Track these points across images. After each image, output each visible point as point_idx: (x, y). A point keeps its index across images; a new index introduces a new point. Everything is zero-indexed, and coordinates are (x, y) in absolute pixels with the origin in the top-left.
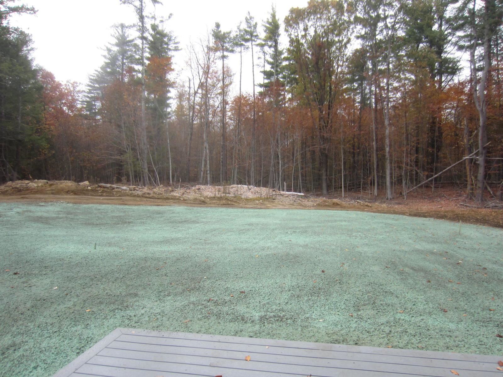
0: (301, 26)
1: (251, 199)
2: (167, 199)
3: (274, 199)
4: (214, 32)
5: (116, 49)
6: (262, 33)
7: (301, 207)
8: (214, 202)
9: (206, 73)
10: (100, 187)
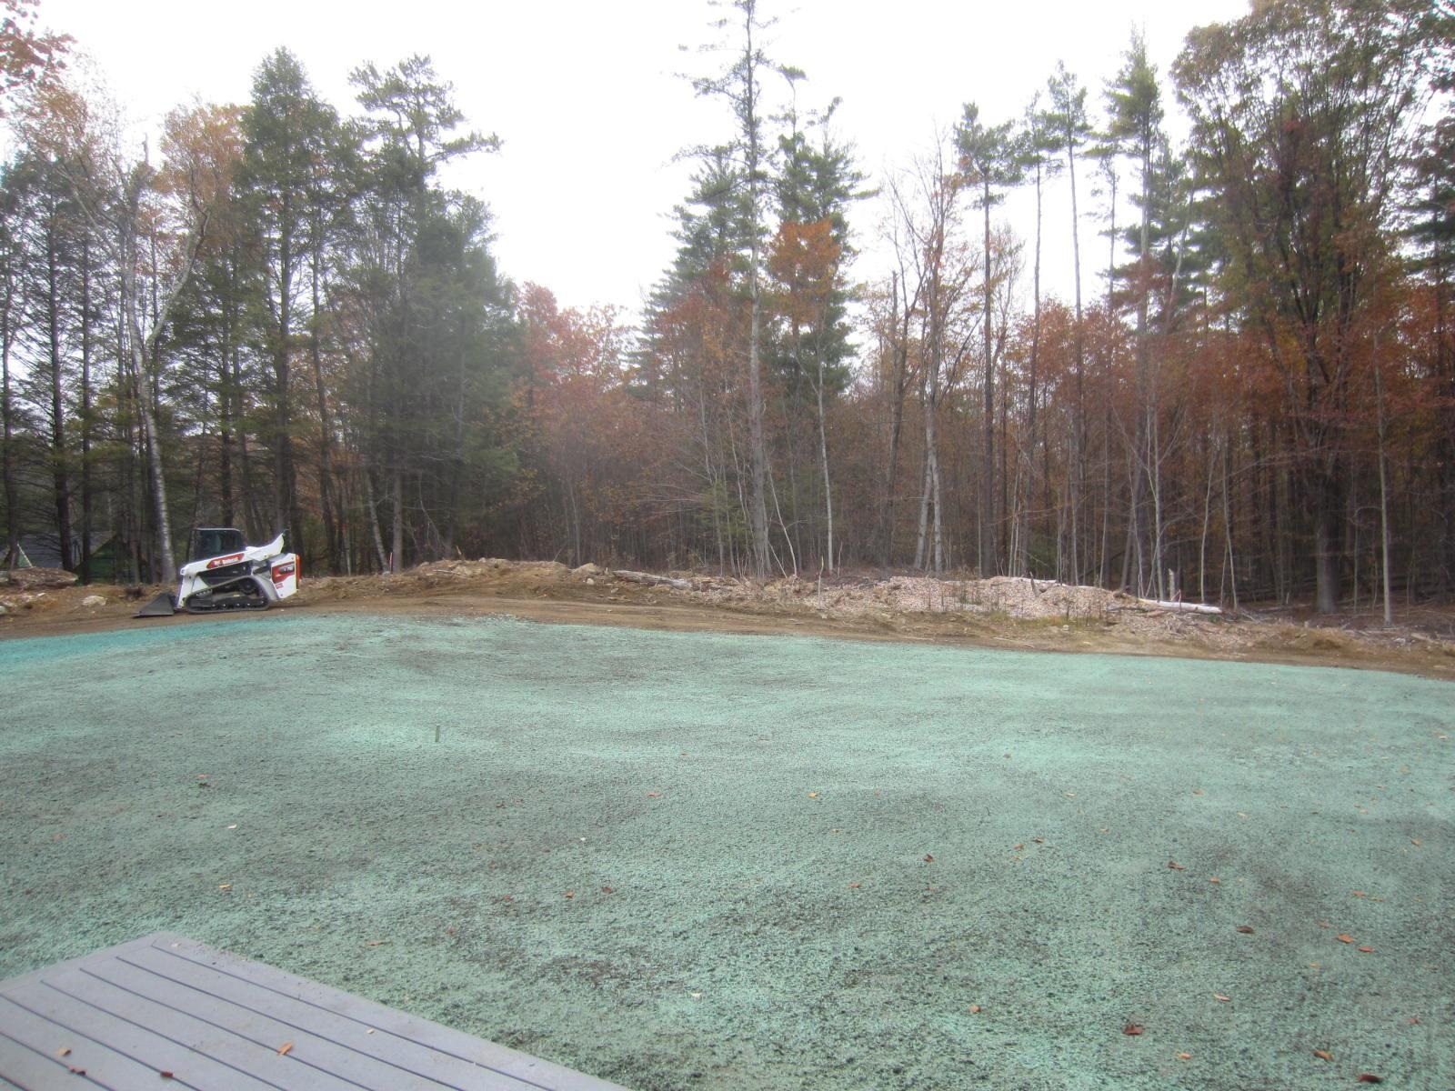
0: (1232, 80)
1: (1035, 621)
2: (785, 614)
3: (1109, 624)
4: (959, 132)
5: (702, 211)
6: (1099, 116)
7: (1196, 651)
8: (917, 626)
9: (934, 253)
10: (619, 578)
